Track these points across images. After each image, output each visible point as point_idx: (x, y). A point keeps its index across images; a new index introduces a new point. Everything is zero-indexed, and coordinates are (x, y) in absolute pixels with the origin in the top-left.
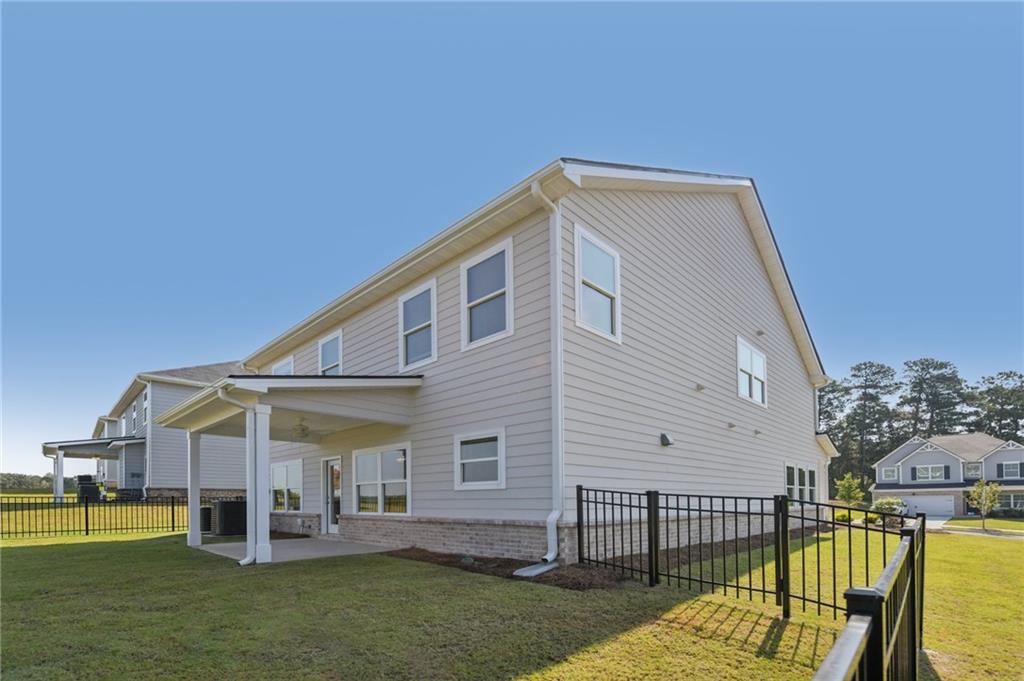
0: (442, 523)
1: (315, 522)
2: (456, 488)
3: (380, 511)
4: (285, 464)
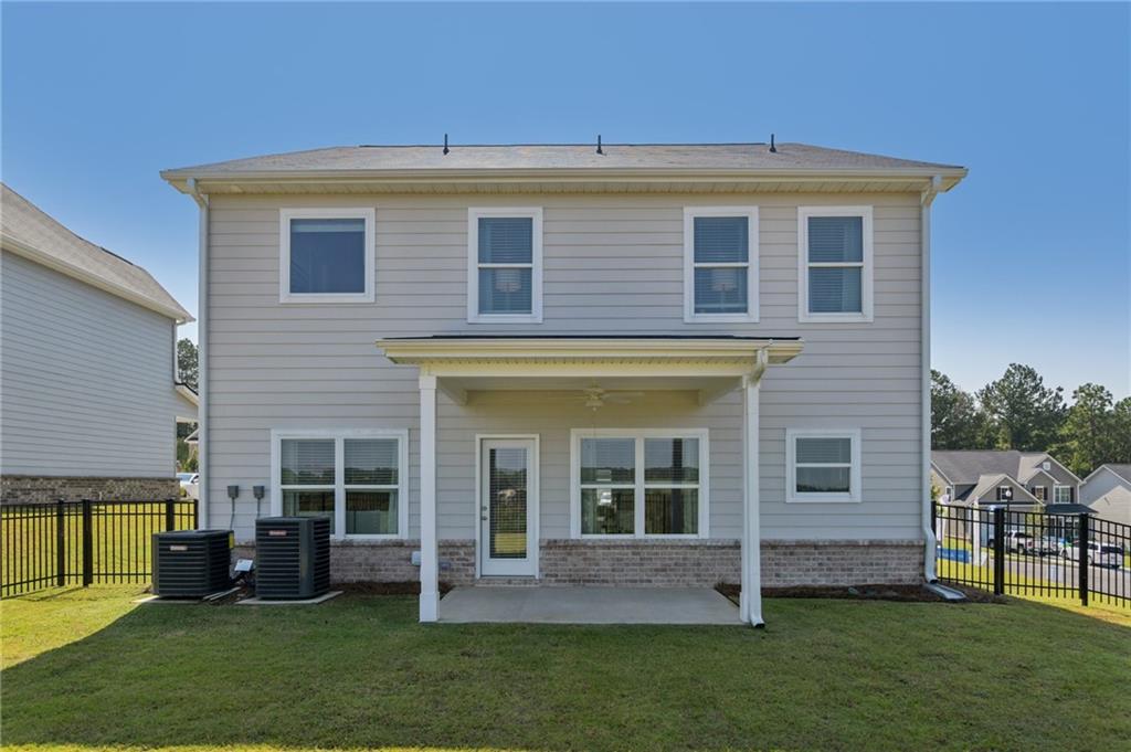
1: (462, 555)
2: (789, 499)
3: (640, 532)
4: (339, 435)
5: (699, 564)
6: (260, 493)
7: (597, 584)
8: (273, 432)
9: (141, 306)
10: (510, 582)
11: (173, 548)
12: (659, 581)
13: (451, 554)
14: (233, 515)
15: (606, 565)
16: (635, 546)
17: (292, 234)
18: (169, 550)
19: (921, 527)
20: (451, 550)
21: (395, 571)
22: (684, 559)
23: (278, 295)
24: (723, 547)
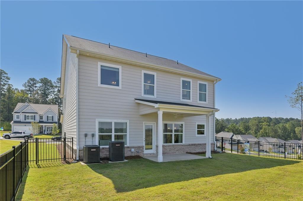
0: (194, 145)
1: (141, 149)
2: (196, 136)
3: (173, 143)
4: (113, 121)
5: (183, 149)
6: (93, 135)
7: (167, 154)
8: (96, 120)
10: (151, 155)
11: (92, 150)
12: (177, 153)
13: (139, 149)
14: (85, 141)
15: (168, 150)
16: (173, 146)
17: (101, 69)
18: (91, 150)
19: (214, 141)
20: (139, 148)
21: (127, 154)
22: (181, 148)
23: (98, 84)
24: (187, 145)
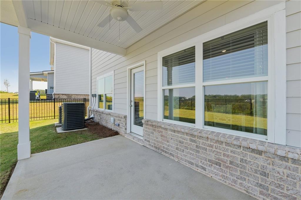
1: (122, 122)
4: (104, 76)
8: (97, 78)
9: (83, 49)
14: (93, 102)
16: (192, 134)
20: (120, 118)
